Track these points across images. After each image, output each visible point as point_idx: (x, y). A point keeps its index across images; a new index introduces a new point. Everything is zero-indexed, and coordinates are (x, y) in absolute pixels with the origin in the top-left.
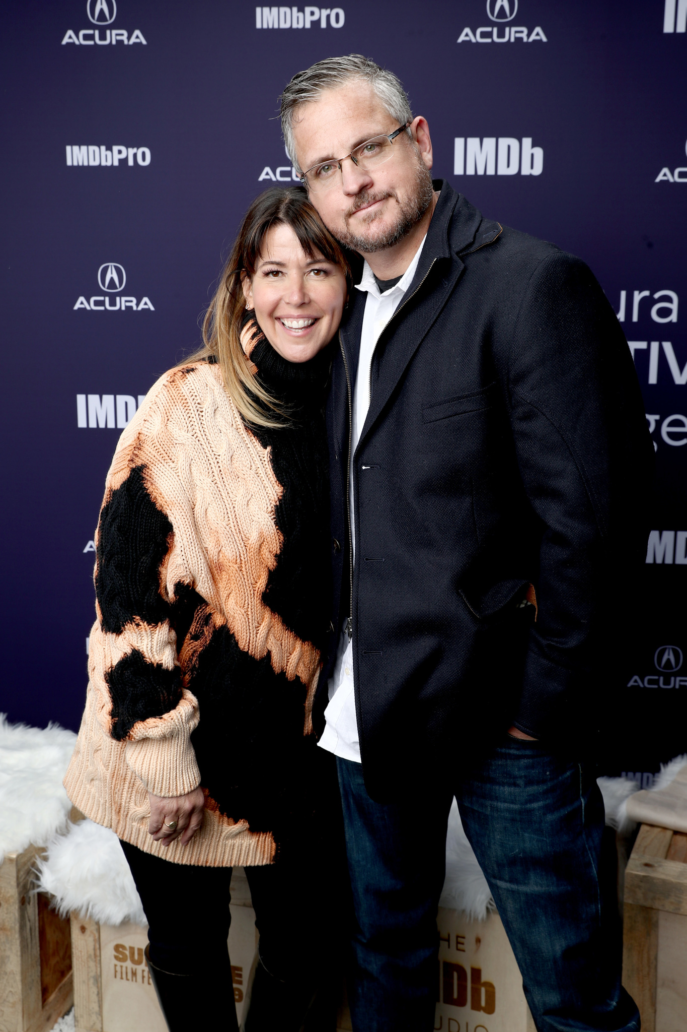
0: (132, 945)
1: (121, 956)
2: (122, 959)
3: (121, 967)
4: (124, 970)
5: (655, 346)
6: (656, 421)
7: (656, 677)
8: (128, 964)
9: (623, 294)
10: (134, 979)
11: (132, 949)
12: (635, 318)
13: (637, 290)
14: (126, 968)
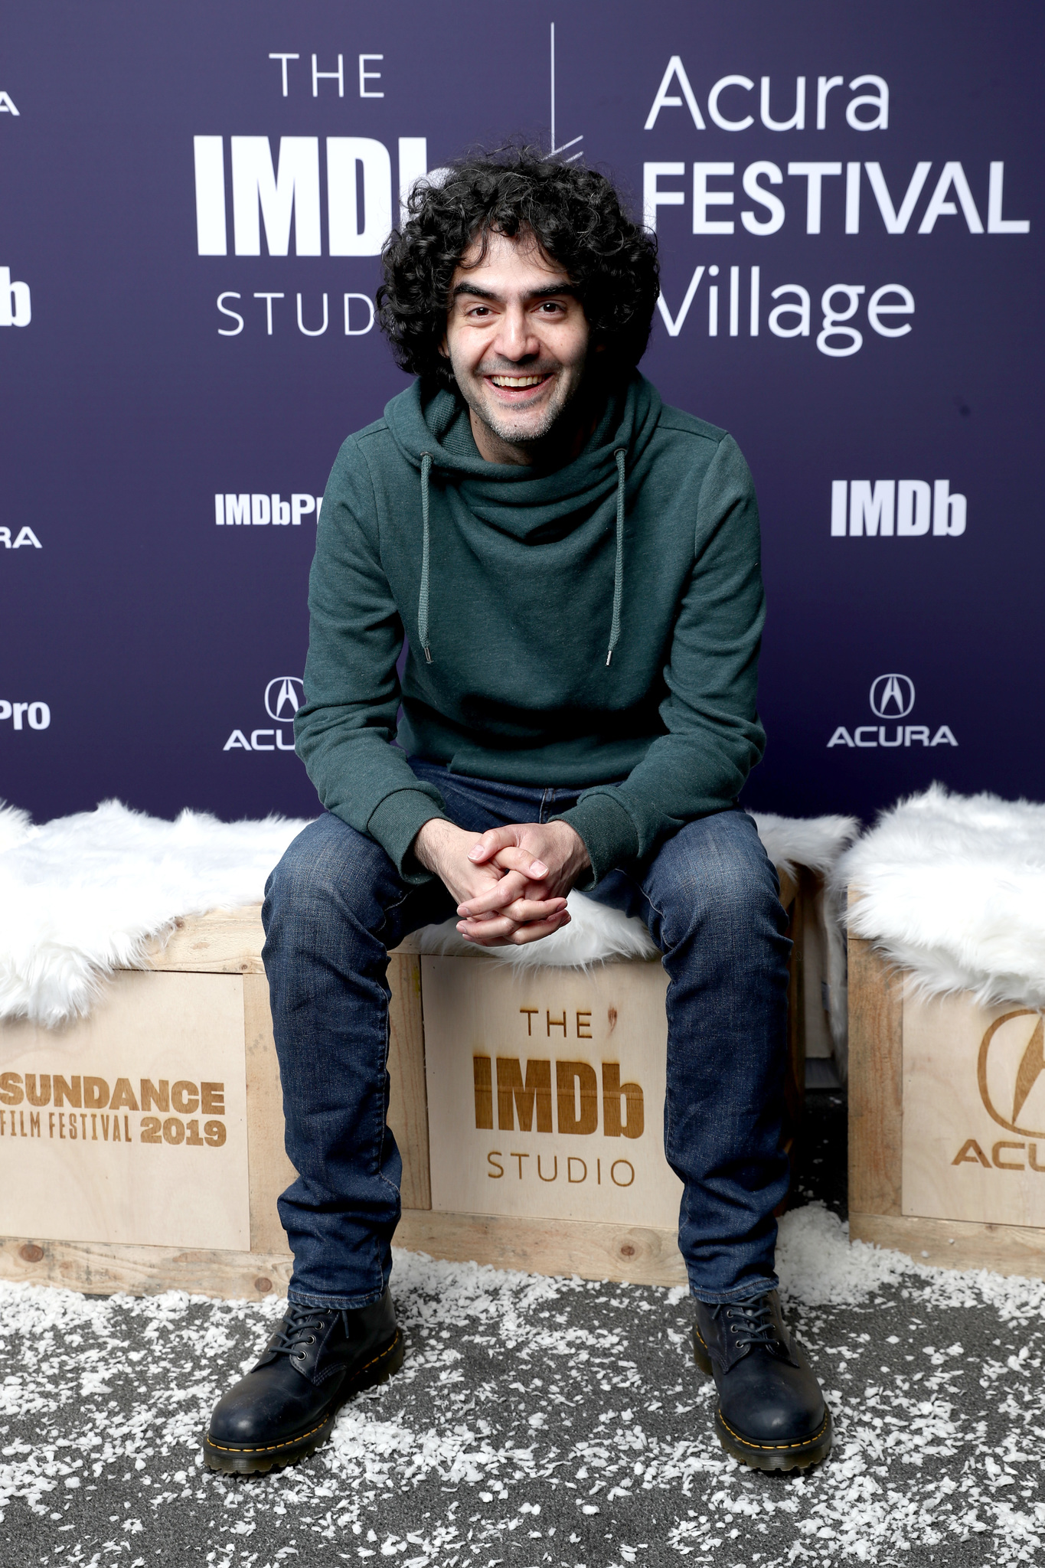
0: (31, 1072)
1: (11, 1095)
2: (14, 1097)
3: (13, 1113)
4: (17, 1117)
5: (854, 169)
6: (860, 295)
7: (874, 729)
8: (25, 1106)
9: (801, 82)
10: (36, 1131)
11: (30, 1077)
12: (821, 124)
13: (822, 75)
14: (22, 1113)
